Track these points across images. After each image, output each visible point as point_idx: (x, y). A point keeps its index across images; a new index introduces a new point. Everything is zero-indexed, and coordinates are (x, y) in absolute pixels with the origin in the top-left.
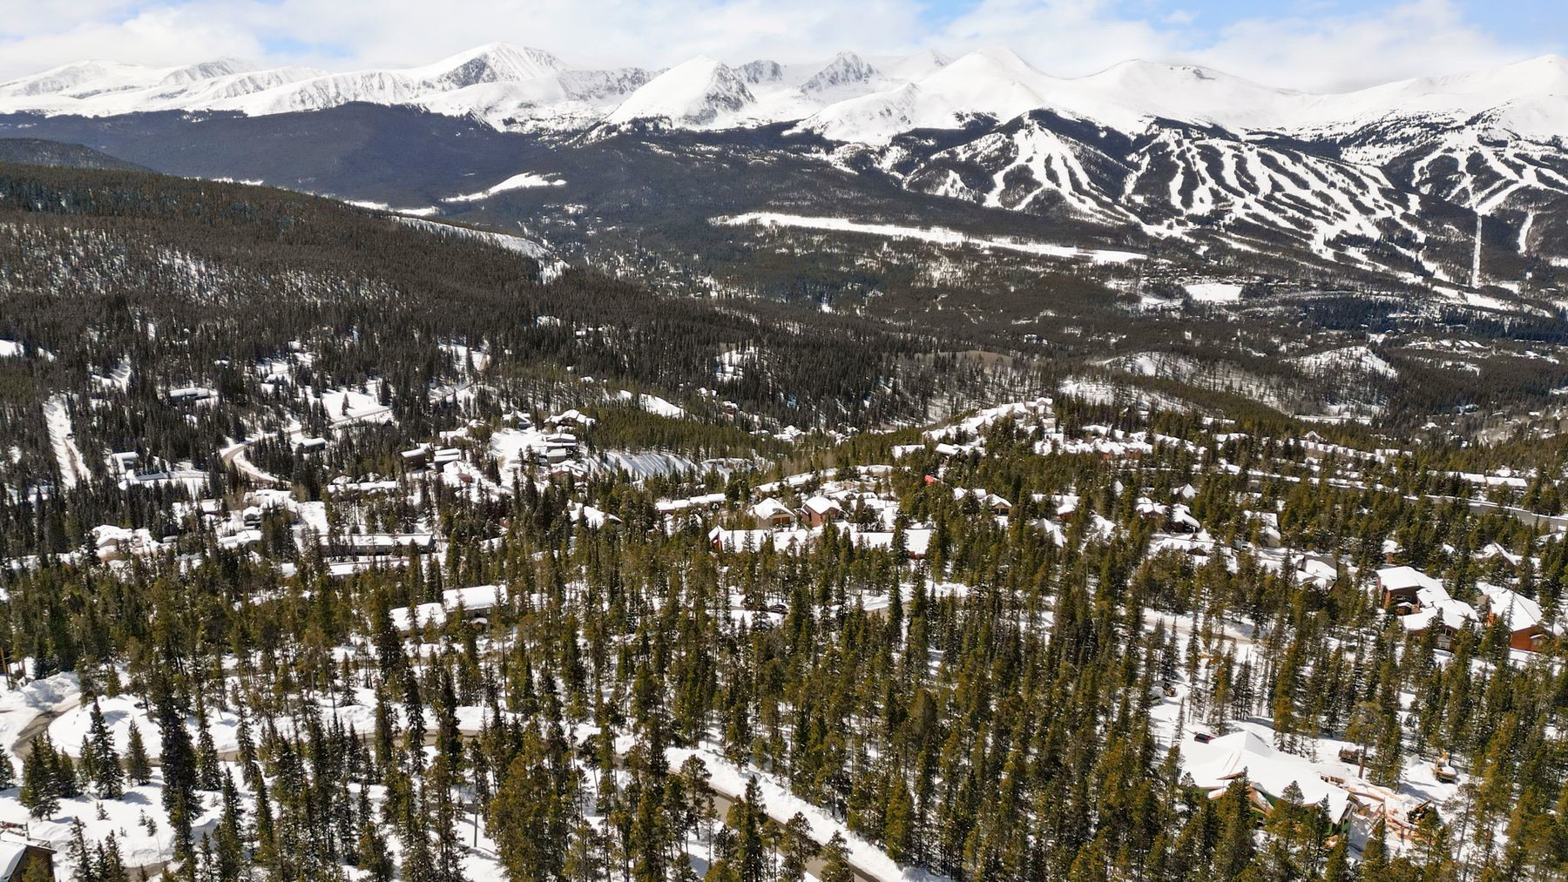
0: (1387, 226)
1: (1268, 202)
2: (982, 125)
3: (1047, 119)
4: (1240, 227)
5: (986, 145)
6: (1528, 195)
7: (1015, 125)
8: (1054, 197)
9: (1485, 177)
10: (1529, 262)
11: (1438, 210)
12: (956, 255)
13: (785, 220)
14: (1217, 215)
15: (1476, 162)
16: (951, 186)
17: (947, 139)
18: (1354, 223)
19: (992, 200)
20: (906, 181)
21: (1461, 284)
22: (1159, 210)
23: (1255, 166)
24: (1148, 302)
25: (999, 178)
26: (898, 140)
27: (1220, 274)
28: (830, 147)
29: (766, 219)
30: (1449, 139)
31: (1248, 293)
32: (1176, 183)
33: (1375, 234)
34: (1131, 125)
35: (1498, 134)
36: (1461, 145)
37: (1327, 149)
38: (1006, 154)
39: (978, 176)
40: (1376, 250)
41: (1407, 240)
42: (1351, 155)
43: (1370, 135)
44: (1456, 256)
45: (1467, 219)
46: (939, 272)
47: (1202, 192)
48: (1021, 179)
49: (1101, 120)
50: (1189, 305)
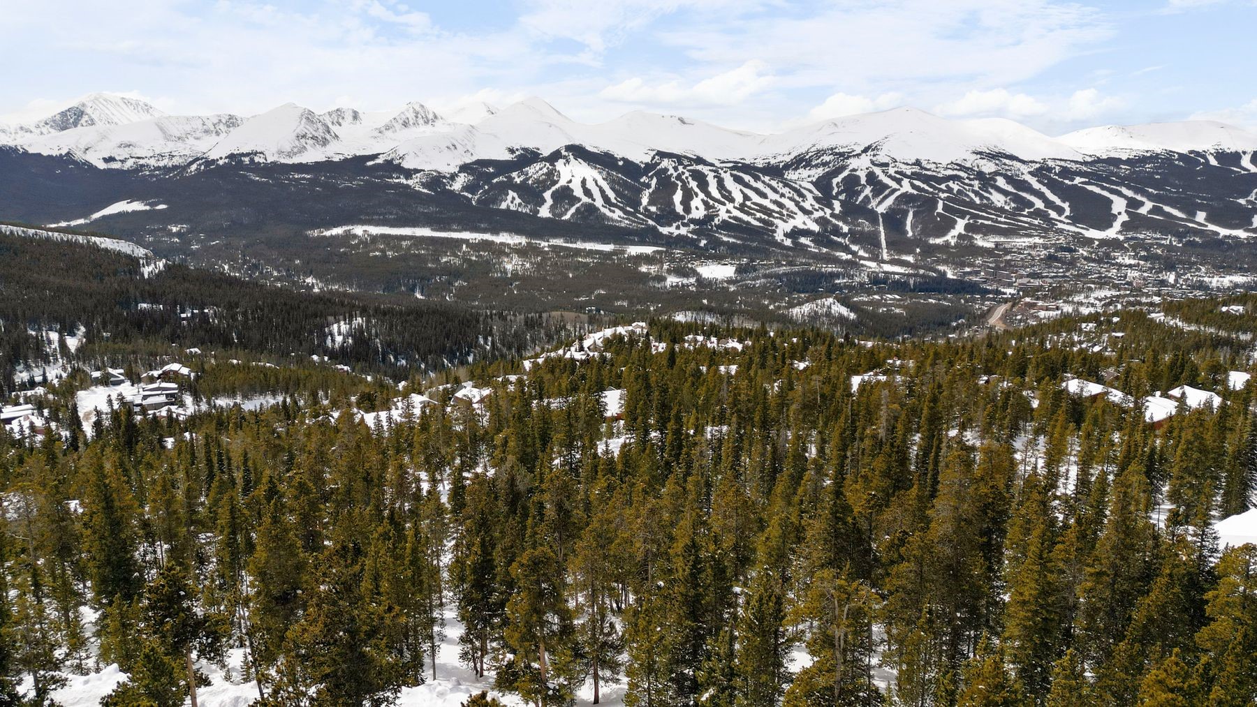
0: (821, 221)
1: (742, 208)
2: (530, 157)
3: (579, 152)
4: (725, 225)
5: (536, 171)
6: (906, 198)
7: (556, 156)
8: (591, 209)
9: (879, 188)
10: (916, 242)
11: (853, 210)
12: (522, 252)
13: (375, 230)
14: (709, 218)
15: (871, 177)
16: (511, 201)
17: (503, 167)
18: (800, 221)
19: (544, 212)
20: (475, 199)
21: (876, 258)
22: (668, 216)
23: (729, 183)
24: (672, 280)
25: (547, 195)
26: (464, 168)
27: (718, 259)
28: (409, 173)
29: (358, 230)
30: (853, 163)
31: (739, 271)
32: (678, 197)
33: (815, 228)
34: (640, 157)
35: (882, 158)
36: (861, 165)
37: (775, 171)
38: (551, 177)
39: (532, 194)
40: (819, 239)
41: (836, 231)
42: (791, 175)
43: (801, 162)
44: (870, 241)
45: (872, 216)
46: (511, 265)
47: (696, 202)
48: (565, 196)
49: (619, 152)
50: (701, 282)
